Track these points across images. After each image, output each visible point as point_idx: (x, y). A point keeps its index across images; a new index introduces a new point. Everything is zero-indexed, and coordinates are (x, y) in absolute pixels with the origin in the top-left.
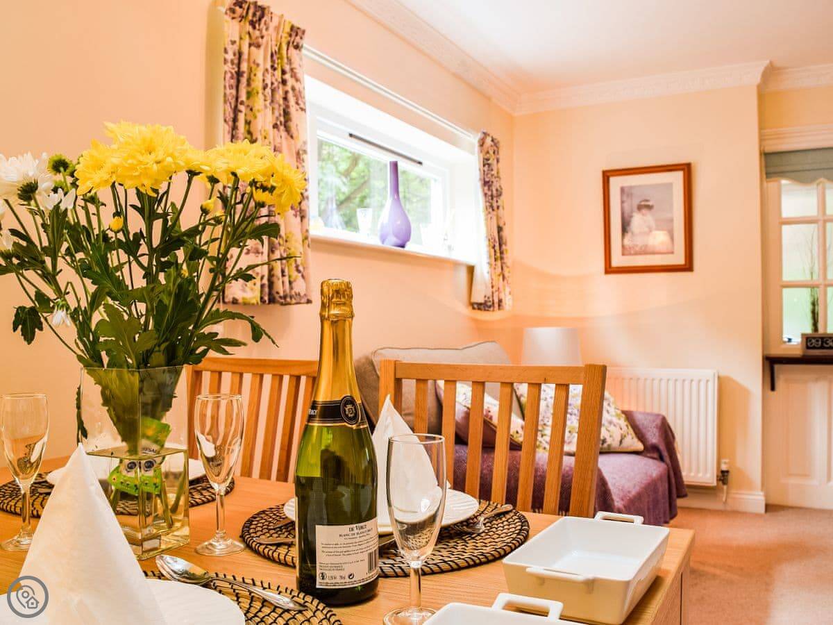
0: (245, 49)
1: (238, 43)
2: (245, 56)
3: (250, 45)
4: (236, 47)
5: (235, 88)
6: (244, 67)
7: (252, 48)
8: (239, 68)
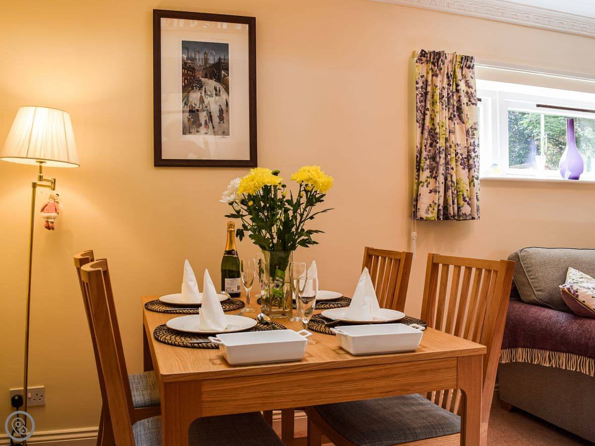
0: (430, 79)
1: (425, 76)
2: (430, 83)
3: (433, 76)
4: (424, 79)
5: (424, 102)
6: (429, 89)
7: (434, 77)
8: (426, 90)
